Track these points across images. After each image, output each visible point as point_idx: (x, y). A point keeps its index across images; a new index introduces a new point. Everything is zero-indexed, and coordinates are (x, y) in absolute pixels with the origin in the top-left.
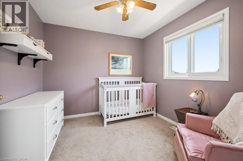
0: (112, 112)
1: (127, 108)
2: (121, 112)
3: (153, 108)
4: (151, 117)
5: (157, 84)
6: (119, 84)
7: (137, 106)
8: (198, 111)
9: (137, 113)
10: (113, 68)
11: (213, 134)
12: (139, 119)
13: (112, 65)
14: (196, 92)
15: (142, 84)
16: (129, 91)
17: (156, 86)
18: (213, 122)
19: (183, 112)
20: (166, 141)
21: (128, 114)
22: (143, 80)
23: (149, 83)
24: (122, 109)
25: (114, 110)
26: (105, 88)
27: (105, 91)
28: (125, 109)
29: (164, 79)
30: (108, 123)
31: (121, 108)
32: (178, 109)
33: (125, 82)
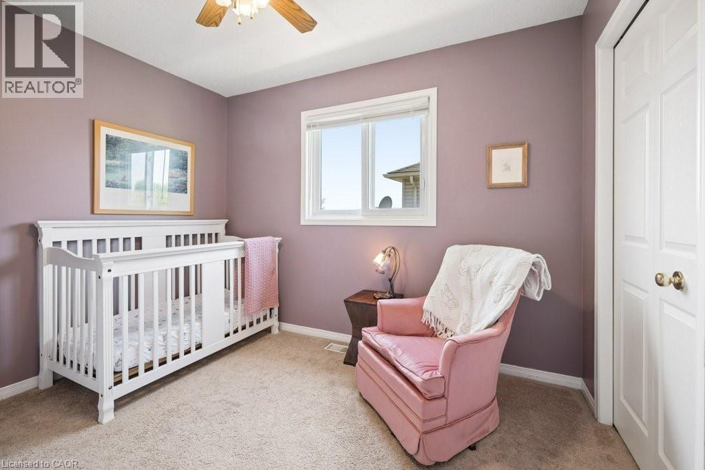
0: (138, 355)
1: (196, 325)
2: (175, 344)
3: (271, 309)
4: (266, 337)
5: (281, 239)
6: (141, 249)
7: (226, 314)
8: (389, 293)
9: (227, 335)
10: (109, 185)
11: (424, 331)
12: (232, 354)
13: (107, 171)
14: (384, 252)
15: (243, 243)
16: (203, 266)
17: (280, 246)
18: (424, 307)
19: (364, 302)
20: (333, 383)
21: (199, 347)
22: (229, 231)
23: (261, 238)
24: (179, 333)
25: (145, 345)
26: (106, 265)
27: (108, 278)
28: (188, 331)
29: (302, 224)
30: (120, 403)
31: (173, 333)
32: (350, 297)
33: (168, 237)
